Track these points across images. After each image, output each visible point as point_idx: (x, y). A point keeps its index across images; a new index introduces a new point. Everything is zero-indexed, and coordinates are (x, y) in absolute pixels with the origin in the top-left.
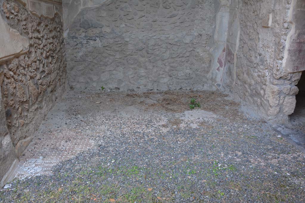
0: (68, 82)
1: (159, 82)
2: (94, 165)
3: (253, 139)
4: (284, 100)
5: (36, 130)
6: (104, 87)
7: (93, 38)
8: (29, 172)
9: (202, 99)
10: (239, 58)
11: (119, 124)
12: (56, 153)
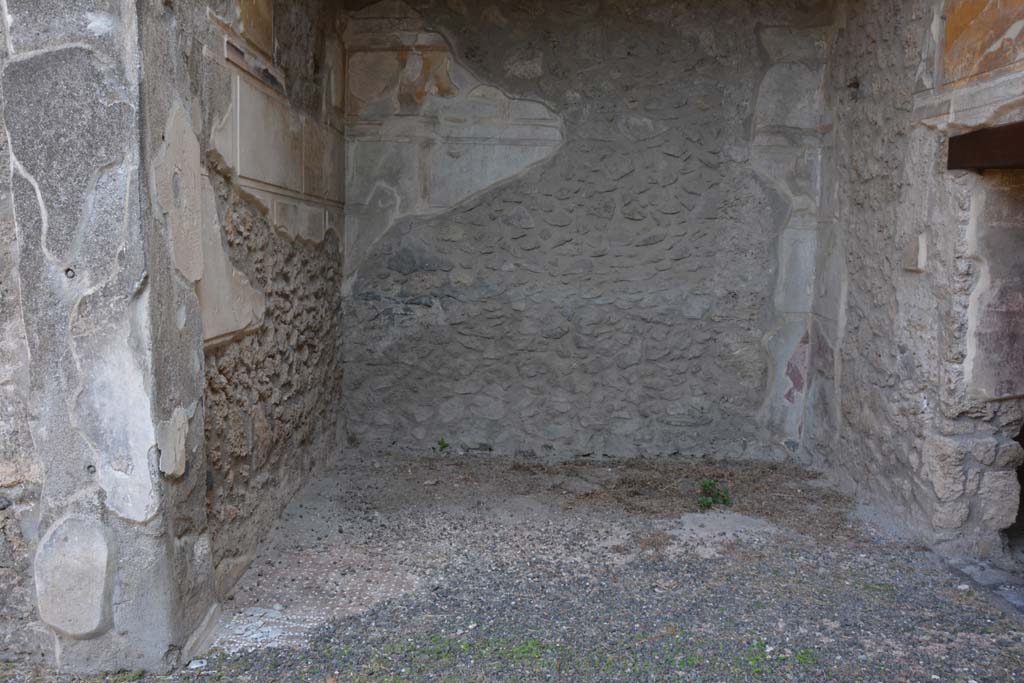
0: (342, 424)
1: (609, 432)
2: (421, 632)
3: (880, 590)
4: (979, 480)
5: (262, 541)
6: (446, 442)
7: (424, 300)
8: (249, 638)
9: (738, 482)
10: (849, 361)
11: (488, 538)
12: (316, 600)
